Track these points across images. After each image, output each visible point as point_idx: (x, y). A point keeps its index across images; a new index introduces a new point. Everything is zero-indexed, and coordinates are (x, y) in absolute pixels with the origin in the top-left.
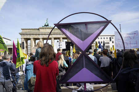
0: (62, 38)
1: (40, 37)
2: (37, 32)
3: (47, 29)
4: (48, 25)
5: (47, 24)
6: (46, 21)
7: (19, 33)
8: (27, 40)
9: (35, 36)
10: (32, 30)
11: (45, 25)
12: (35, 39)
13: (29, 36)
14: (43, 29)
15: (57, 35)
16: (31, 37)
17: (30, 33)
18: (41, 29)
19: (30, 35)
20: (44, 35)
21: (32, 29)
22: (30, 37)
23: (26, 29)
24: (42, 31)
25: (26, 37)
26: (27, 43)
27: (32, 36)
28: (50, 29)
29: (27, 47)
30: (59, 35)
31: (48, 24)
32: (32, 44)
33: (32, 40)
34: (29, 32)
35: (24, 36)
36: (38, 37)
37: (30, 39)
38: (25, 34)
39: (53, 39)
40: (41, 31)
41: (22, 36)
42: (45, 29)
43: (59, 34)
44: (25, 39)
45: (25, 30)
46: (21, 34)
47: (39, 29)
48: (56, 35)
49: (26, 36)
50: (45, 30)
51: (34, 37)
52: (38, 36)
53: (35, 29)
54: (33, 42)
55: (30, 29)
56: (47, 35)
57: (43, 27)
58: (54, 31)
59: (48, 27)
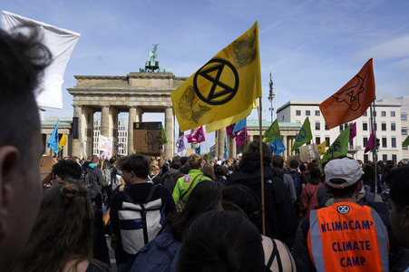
1: (131, 104)
2: (122, 86)
3: (153, 80)
4: (156, 67)
5: (153, 64)
6: (151, 54)
7: (68, 90)
8: (91, 110)
9: (115, 98)
10: (106, 81)
11: (147, 67)
12: (117, 110)
13: (97, 98)
14: (141, 77)
16: (105, 102)
17: (100, 90)
18: (134, 77)
19: (101, 95)
20: (143, 99)
21: (108, 78)
22: (102, 104)
23: (88, 78)
24: (138, 84)
25: (87, 103)
27: (106, 98)
28: (162, 78)
31: (157, 63)
33: (106, 110)
34: (97, 86)
35: (82, 98)
36: (125, 104)
37: (99, 109)
38: (86, 92)
39: (170, 111)
40: (135, 83)
41: (78, 98)
42: (148, 77)
44: (84, 107)
45: (87, 81)
46: (74, 92)
47: (127, 79)
49: (88, 98)
50: (146, 81)
51: (113, 104)
52: (124, 98)
53: (115, 78)
54: (110, 117)
55: (101, 78)
56: (153, 99)
57: (142, 71)
58: (175, 84)
59: (156, 71)
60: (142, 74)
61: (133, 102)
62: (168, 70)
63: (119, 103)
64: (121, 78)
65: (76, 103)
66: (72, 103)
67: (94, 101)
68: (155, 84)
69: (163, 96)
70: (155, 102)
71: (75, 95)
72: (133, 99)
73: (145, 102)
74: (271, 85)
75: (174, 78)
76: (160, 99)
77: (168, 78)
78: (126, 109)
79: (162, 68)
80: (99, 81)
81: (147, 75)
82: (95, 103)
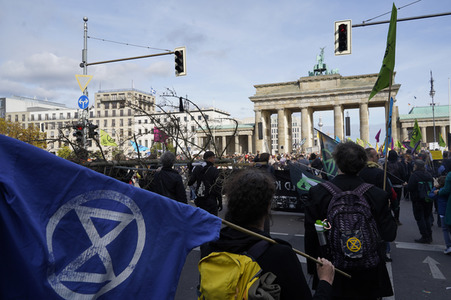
0: (366, 106)
1: (302, 106)
2: (294, 90)
3: (321, 82)
4: (324, 69)
5: (321, 67)
6: (319, 58)
7: (250, 98)
8: (268, 113)
9: (288, 102)
10: (280, 87)
11: (315, 70)
12: (290, 111)
13: (273, 103)
15: (351, 97)
16: (280, 105)
17: (275, 96)
18: (304, 81)
19: (277, 100)
20: (313, 100)
21: (281, 84)
22: (277, 107)
23: (265, 86)
24: (307, 87)
25: (265, 108)
26: (268, 121)
27: (281, 102)
28: (329, 79)
29: (269, 133)
30: (356, 96)
31: (324, 65)
32: (281, 125)
33: (282, 112)
34: (272, 92)
35: (261, 104)
36: (297, 106)
37: (275, 111)
38: (264, 99)
39: (339, 109)
41: (258, 104)
42: (317, 80)
43: (357, 93)
44: (263, 111)
45: (264, 89)
46: (255, 100)
47: (298, 83)
48: (346, 97)
49: (266, 103)
50: (315, 83)
51: (287, 106)
52: (296, 101)
53: (287, 84)
54: (285, 118)
55: (276, 85)
56: (322, 99)
57: (311, 74)
58: (343, 84)
59: (324, 73)
60: (312, 78)
61: (304, 104)
62: (335, 71)
63: (292, 106)
64: (293, 83)
65: (257, 108)
66: (254, 108)
67: (271, 105)
68: (324, 85)
69: (331, 95)
70: (324, 102)
71: (255, 102)
72: (304, 100)
73: (315, 103)
74: (432, 82)
75: (341, 78)
76: (329, 98)
77: (335, 78)
78: (298, 110)
79: (329, 71)
80: (274, 88)
81: (315, 77)
82: (272, 107)
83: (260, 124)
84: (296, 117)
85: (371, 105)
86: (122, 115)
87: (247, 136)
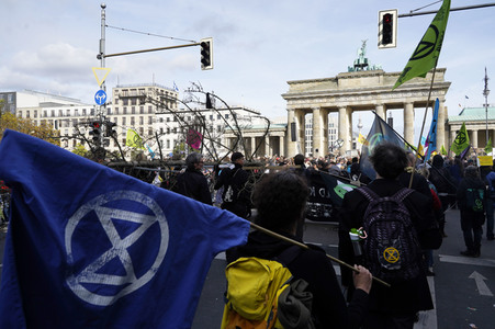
0: (411, 105)
1: (340, 105)
2: (331, 88)
3: (362, 79)
4: (366, 65)
5: (362, 62)
6: (360, 52)
7: (283, 95)
8: (303, 112)
9: (325, 100)
10: (316, 84)
11: (356, 66)
12: (327, 111)
13: (308, 101)
14: (350, 77)
15: (394, 96)
16: (316, 104)
17: (310, 94)
18: (343, 78)
19: (312, 98)
20: (353, 98)
21: (317, 81)
22: (312, 106)
23: (300, 82)
25: (299, 107)
26: (302, 121)
27: (317, 100)
28: (371, 75)
29: (302, 134)
30: (400, 95)
31: (366, 60)
32: (316, 126)
33: (317, 112)
34: (310, 88)
35: (295, 102)
36: (335, 104)
37: (310, 111)
38: (298, 97)
40: (345, 84)
41: (291, 102)
42: (357, 76)
43: (402, 92)
44: (296, 110)
45: (298, 85)
46: (288, 98)
47: (336, 80)
49: (300, 102)
50: (355, 80)
51: (323, 105)
52: (334, 99)
53: (324, 80)
54: (321, 119)
55: (311, 81)
56: (363, 98)
57: (351, 70)
58: (386, 81)
59: (365, 69)
60: (352, 74)
61: (342, 103)
62: (378, 66)
63: (328, 105)
64: (330, 80)
65: (290, 107)
66: (286, 107)
67: (306, 104)
68: (365, 82)
69: (372, 94)
70: (364, 101)
71: (288, 100)
72: (342, 99)
73: (355, 102)
74: (486, 80)
75: (384, 74)
76: (370, 97)
77: (378, 75)
78: (336, 109)
79: (371, 67)
80: (310, 84)
81: (356, 73)
82: (306, 106)
83: (294, 124)
84: (333, 116)
85: (417, 105)
86: (142, 112)
87: (278, 137)
